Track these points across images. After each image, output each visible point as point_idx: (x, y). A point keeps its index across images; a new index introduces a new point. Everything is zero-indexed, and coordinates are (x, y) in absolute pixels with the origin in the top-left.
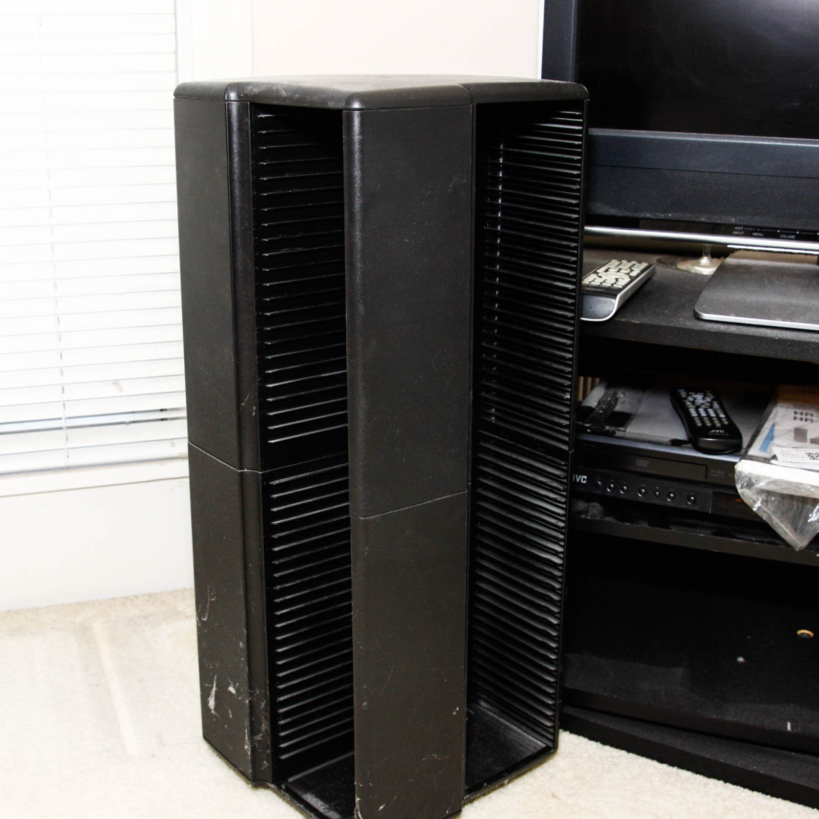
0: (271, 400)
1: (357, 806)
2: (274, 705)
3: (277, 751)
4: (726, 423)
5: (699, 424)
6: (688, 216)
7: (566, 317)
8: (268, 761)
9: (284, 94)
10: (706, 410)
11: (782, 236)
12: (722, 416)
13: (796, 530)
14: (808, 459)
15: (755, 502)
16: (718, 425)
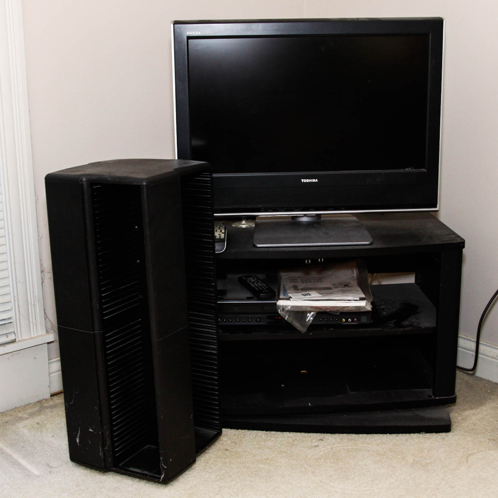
0: (103, 301)
1: (162, 461)
2: (112, 432)
3: (114, 452)
4: (267, 287)
5: (258, 289)
6: (243, 206)
7: (210, 253)
8: (111, 459)
9: (109, 179)
10: (257, 283)
11: (279, 210)
12: (264, 285)
13: (301, 325)
14: (303, 297)
15: (286, 316)
16: (265, 289)
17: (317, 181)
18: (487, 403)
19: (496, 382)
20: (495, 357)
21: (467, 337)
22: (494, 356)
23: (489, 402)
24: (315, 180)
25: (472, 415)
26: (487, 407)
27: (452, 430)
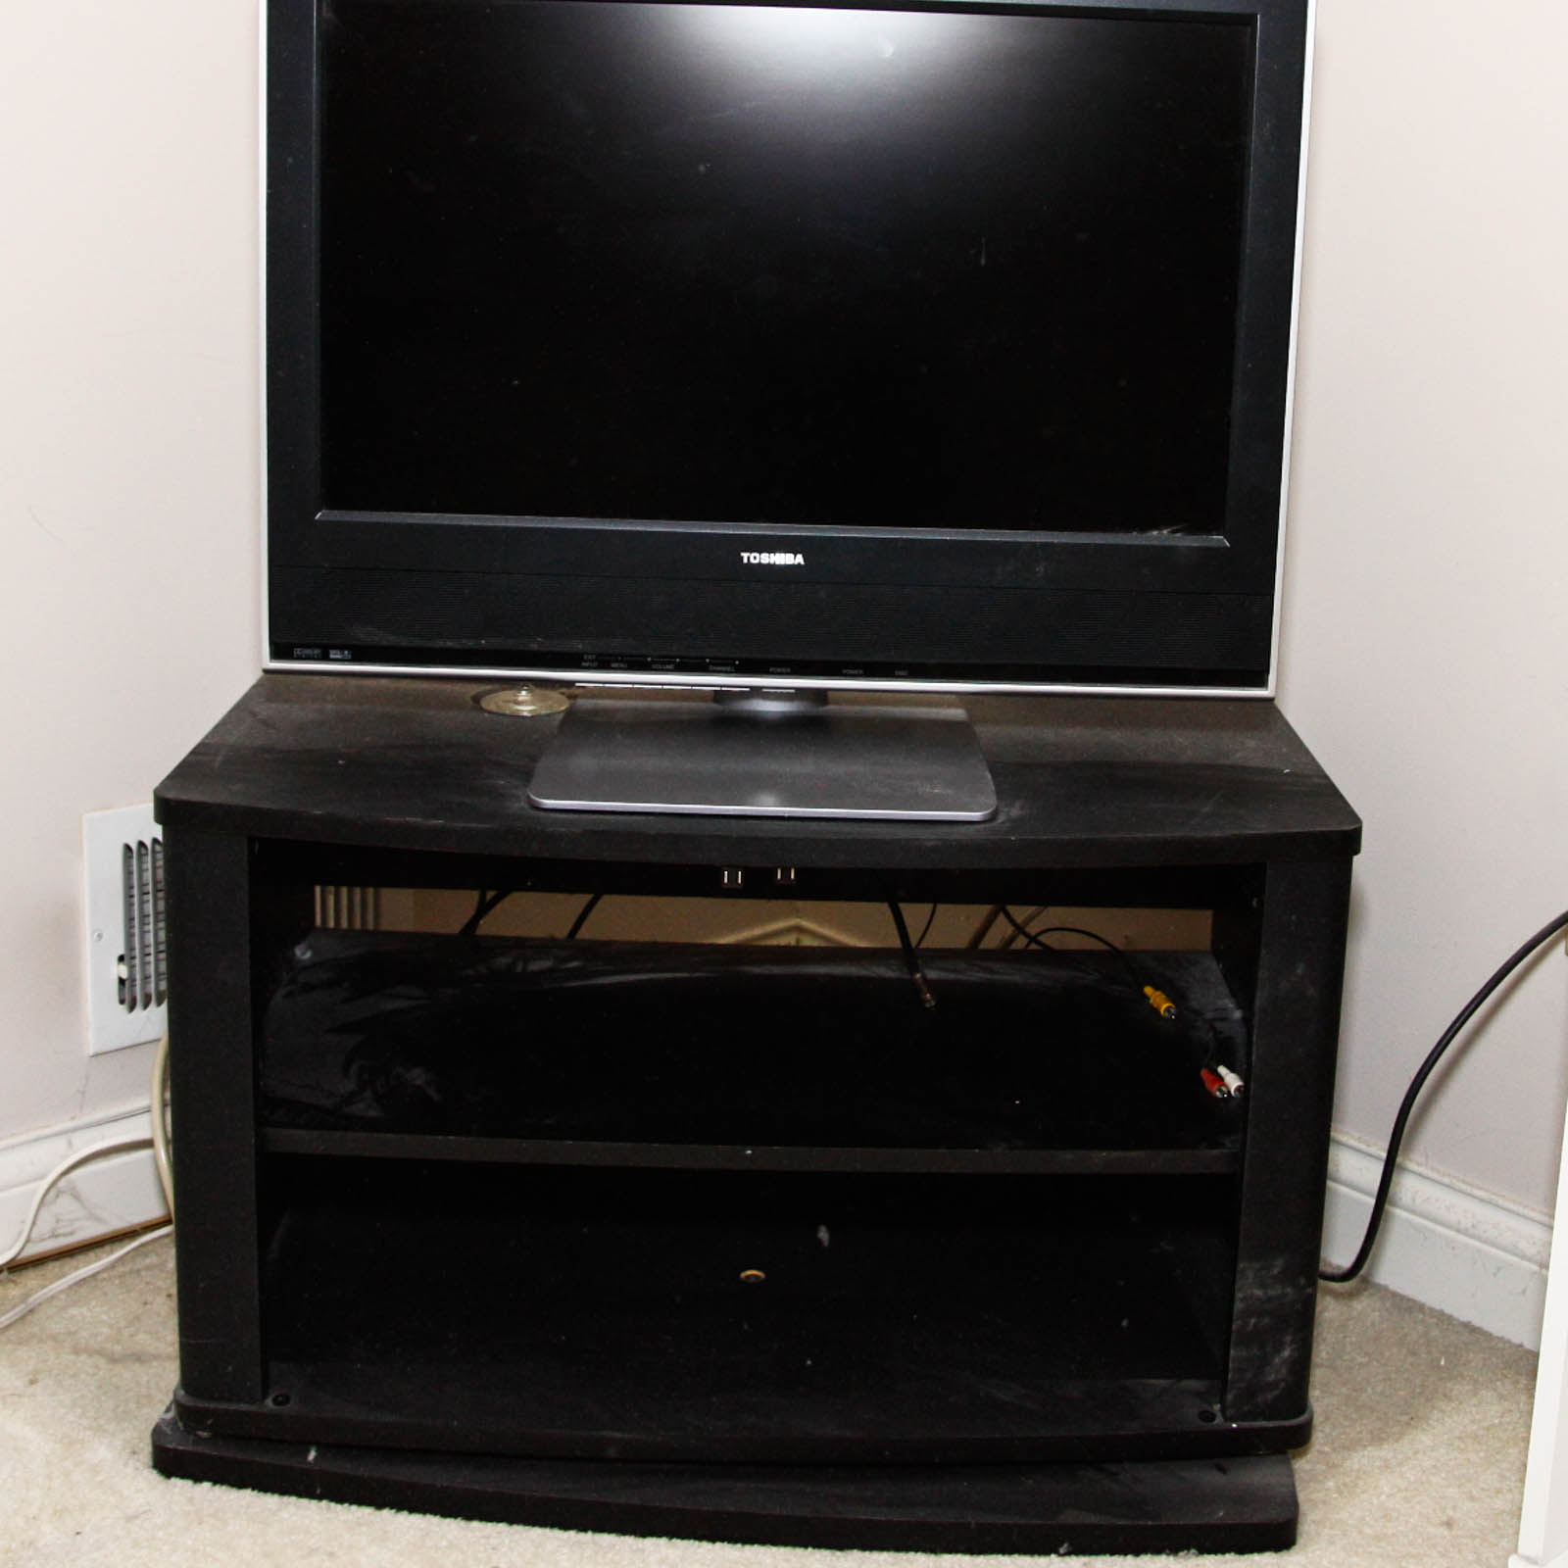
6: (513, 644)
11: (654, 667)
17: (802, 563)
18: (1436, 1414)
19: (1469, 1322)
20: (1467, 1229)
21: (1368, 1146)
22: (1462, 1226)
23: (1442, 1411)
24: (792, 555)
25: (1377, 1471)
26: (1435, 1431)
27: (1300, 1541)
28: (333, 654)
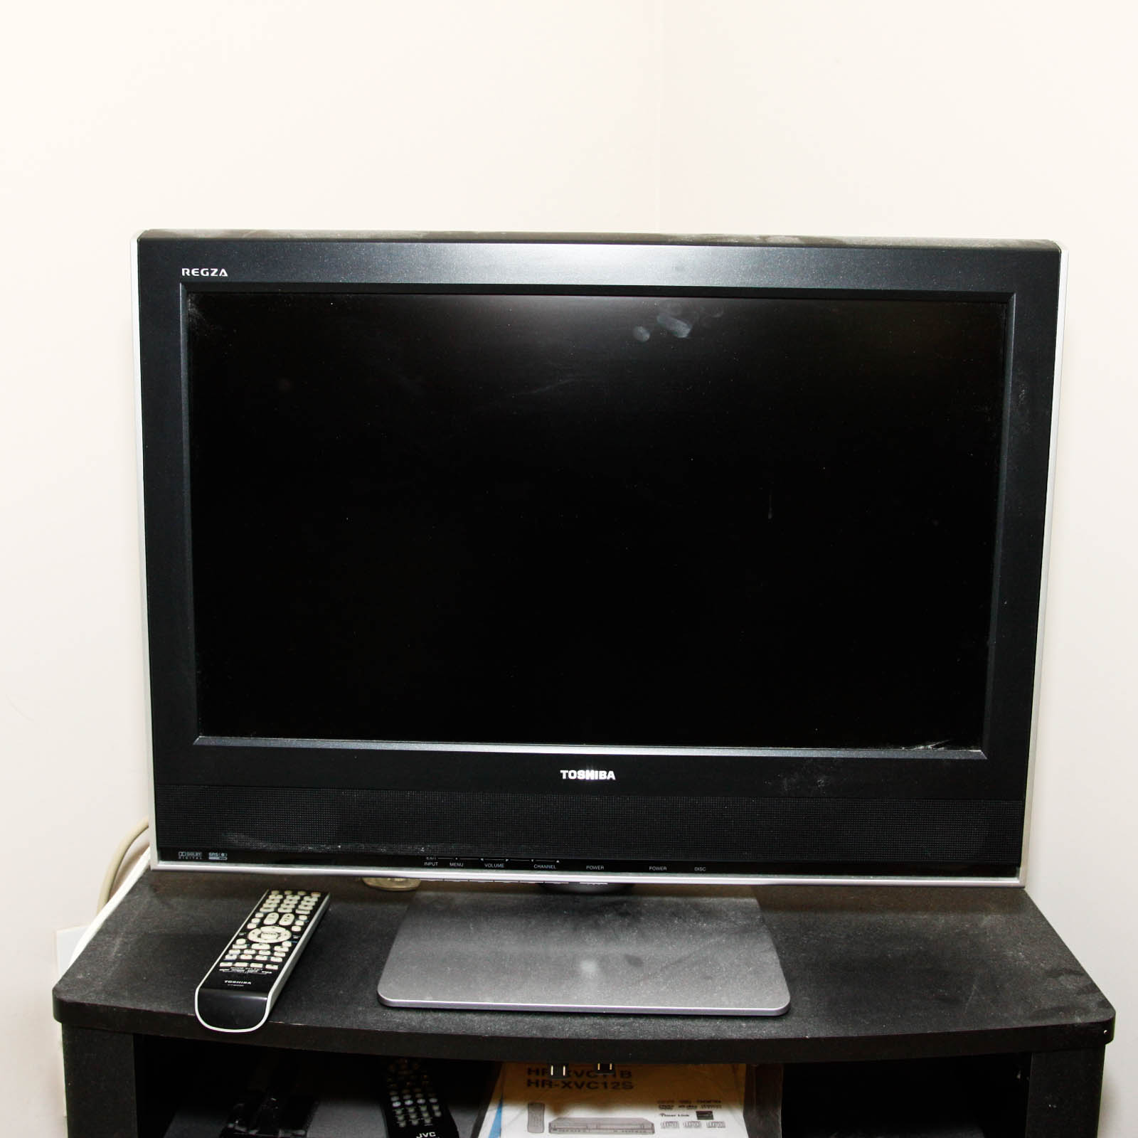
4: (439, 1114)
5: (403, 1124)
6: (364, 848)
11: (487, 866)
16: (428, 1121)
17: (614, 778)
24: (605, 772)
28: (212, 856)
